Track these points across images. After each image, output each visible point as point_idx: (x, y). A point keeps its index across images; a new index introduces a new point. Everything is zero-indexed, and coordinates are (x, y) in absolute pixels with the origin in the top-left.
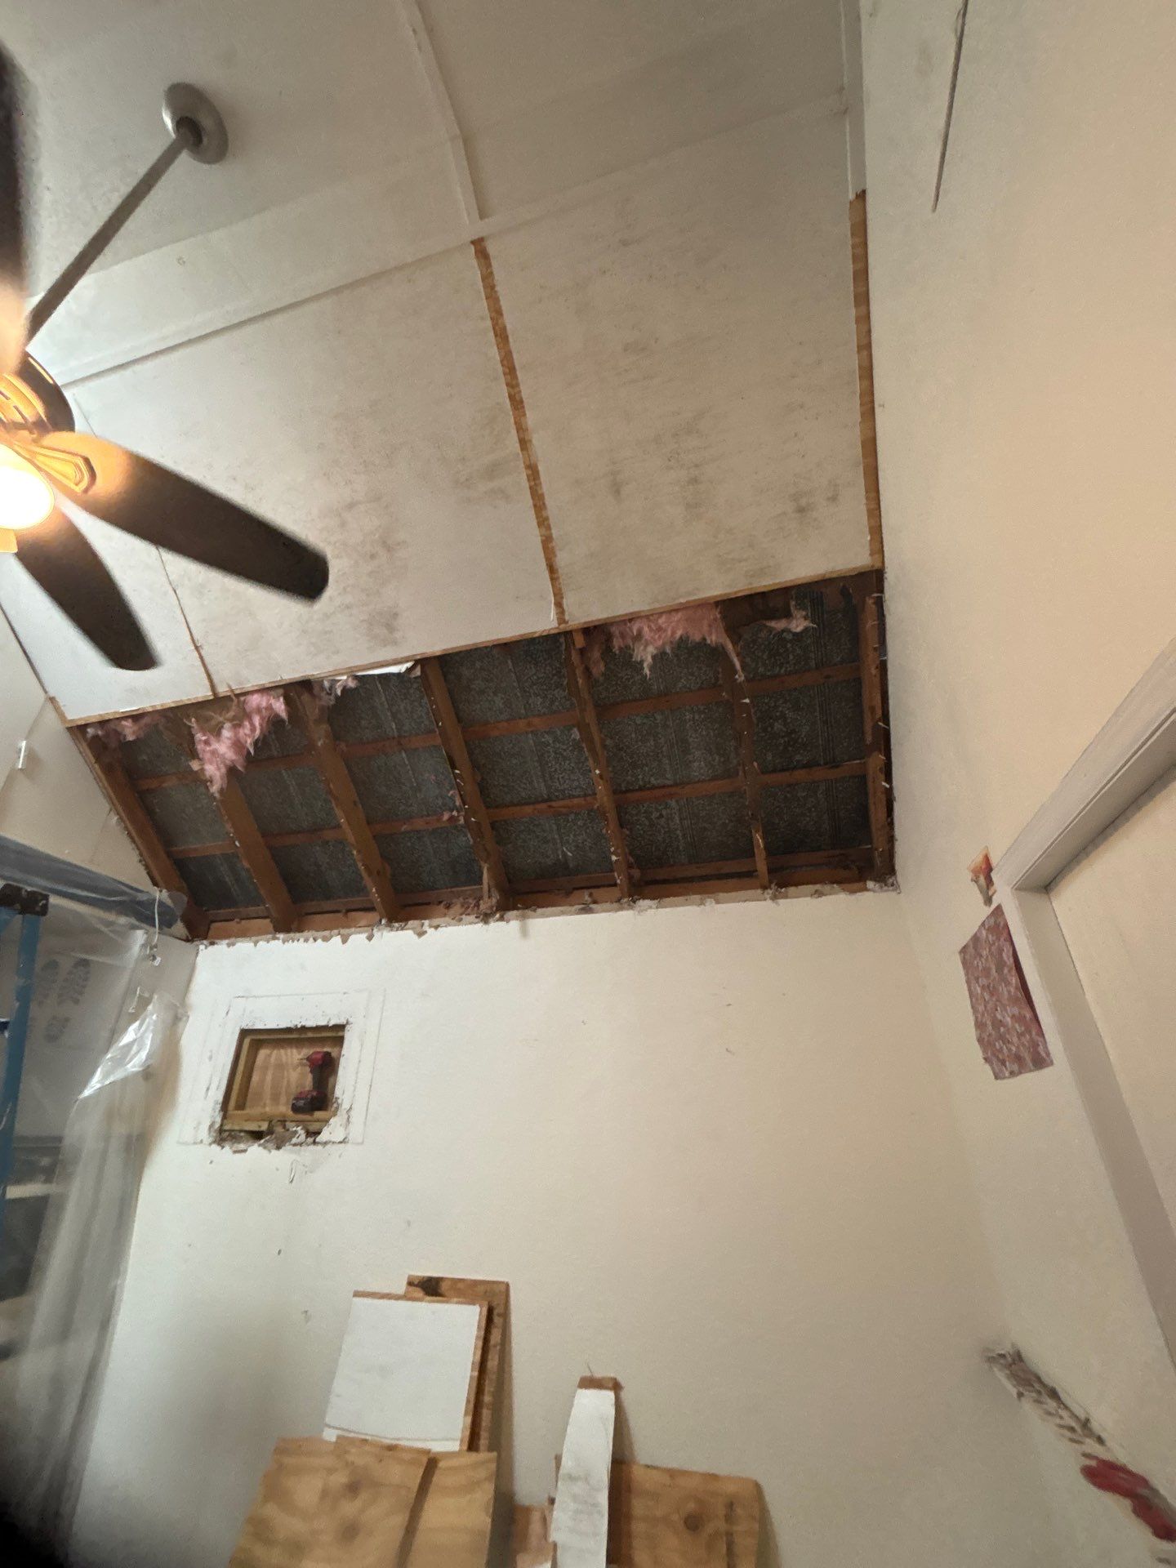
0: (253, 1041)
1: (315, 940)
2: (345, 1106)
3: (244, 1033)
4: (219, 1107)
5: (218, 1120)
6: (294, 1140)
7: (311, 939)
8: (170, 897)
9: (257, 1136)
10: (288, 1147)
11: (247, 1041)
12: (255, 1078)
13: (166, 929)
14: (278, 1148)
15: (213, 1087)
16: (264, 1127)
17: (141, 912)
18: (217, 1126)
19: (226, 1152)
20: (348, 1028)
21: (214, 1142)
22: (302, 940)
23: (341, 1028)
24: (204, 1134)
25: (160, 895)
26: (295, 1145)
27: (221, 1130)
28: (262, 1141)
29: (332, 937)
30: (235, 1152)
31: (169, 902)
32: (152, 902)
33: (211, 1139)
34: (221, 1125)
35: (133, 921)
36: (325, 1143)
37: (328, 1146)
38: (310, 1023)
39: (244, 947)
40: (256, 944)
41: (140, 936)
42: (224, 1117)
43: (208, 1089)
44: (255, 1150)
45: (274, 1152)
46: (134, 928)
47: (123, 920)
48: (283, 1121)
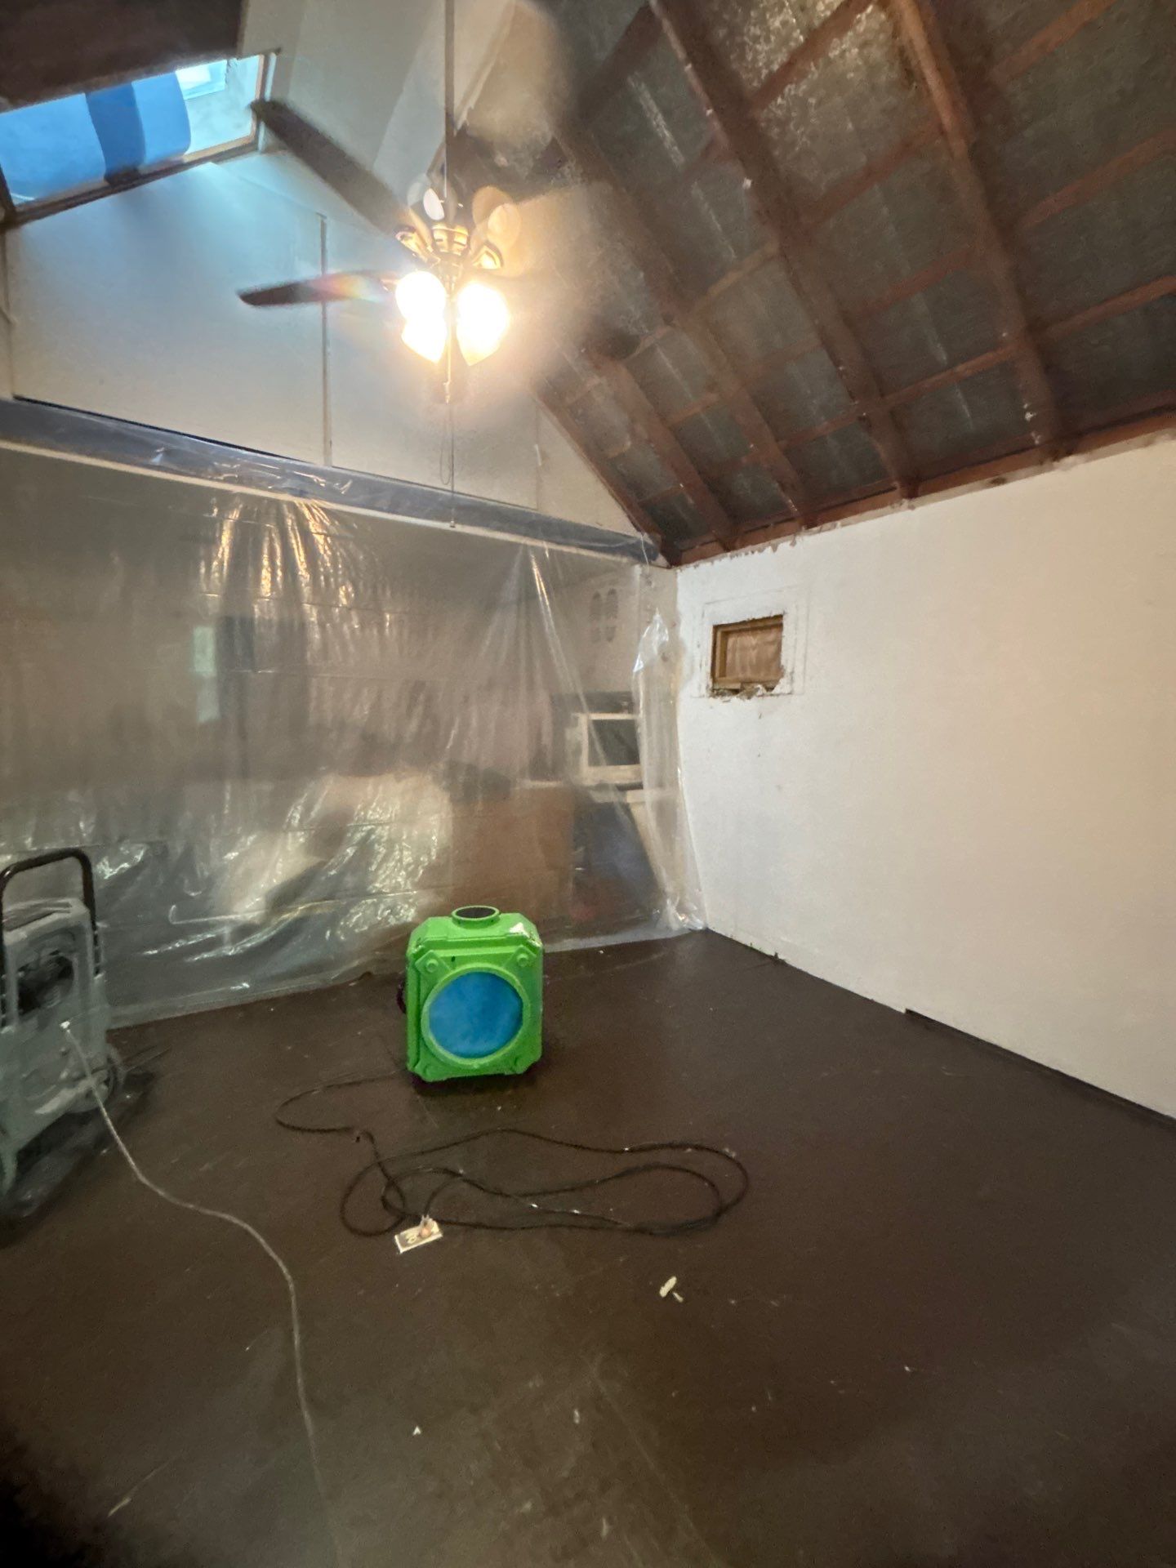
0: (723, 632)
1: (753, 552)
2: (789, 670)
3: (716, 628)
4: (709, 675)
5: (710, 683)
6: (759, 693)
7: (750, 553)
8: (651, 537)
9: (735, 692)
10: (754, 699)
11: (719, 634)
12: (729, 657)
13: (652, 562)
14: (749, 698)
15: (703, 663)
16: (737, 686)
17: (635, 552)
18: (711, 686)
19: (718, 701)
20: (784, 617)
21: (710, 696)
22: (743, 554)
23: (779, 617)
24: (704, 691)
25: (643, 537)
26: (759, 696)
27: (713, 690)
28: (739, 695)
29: (764, 549)
30: (724, 702)
31: (650, 542)
32: (639, 542)
33: (709, 694)
34: (713, 687)
35: (631, 559)
36: (778, 695)
37: (780, 697)
38: (758, 616)
39: (705, 567)
40: (712, 562)
41: (638, 569)
42: (714, 681)
43: (701, 666)
44: (735, 699)
45: (747, 701)
46: (633, 564)
47: (625, 560)
48: (750, 682)
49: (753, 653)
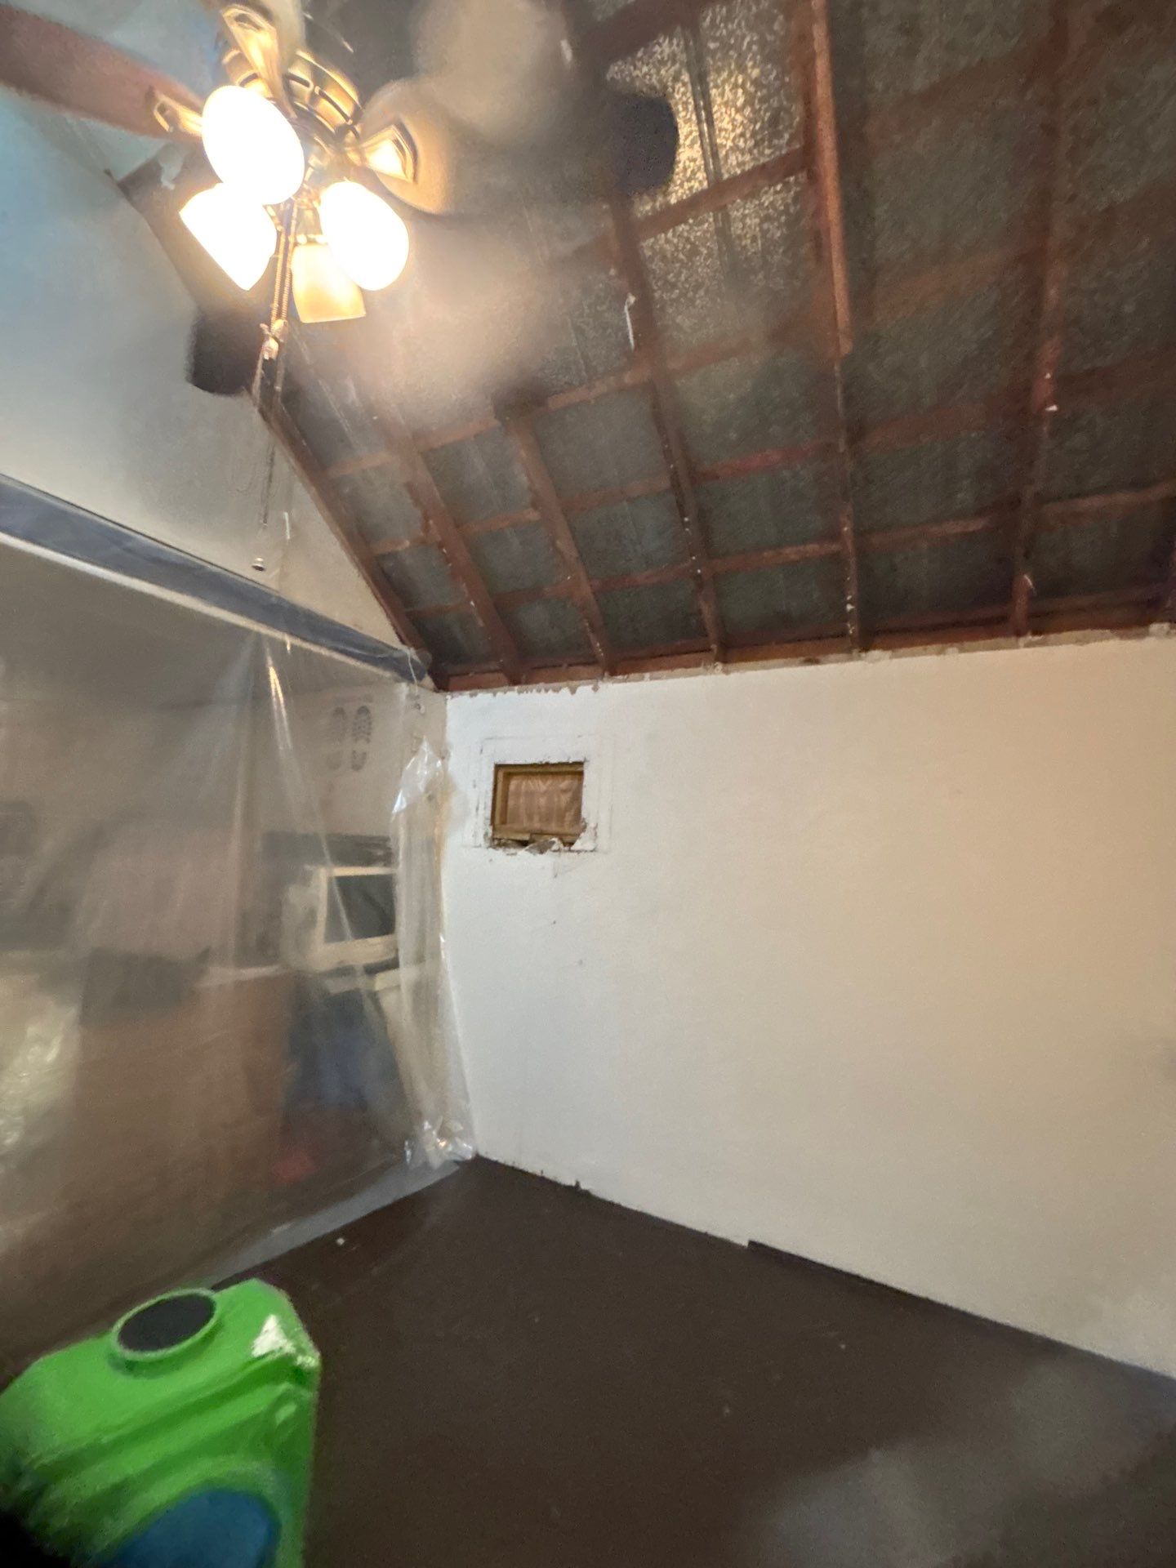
0: (505, 773)
1: (547, 691)
2: (591, 825)
3: (498, 767)
4: (489, 822)
5: (490, 831)
6: (555, 847)
7: (543, 688)
8: (417, 653)
9: (523, 844)
10: (548, 852)
11: (501, 775)
12: (511, 803)
13: (420, 682)
14: (542, 852)
15: (481, 807)
16: (526, 837)
17: (400, 668)
18: (490, 835)
19: (500, 854)
20: (585, 765)
21: (490, 847)
22: (534, 690)
23: (581, 764)
24: (481, 840)
25: (410, 652)
26: (555, 851)
27: (493, 839)
28: (527, 848)
29: (560, 688)
30: (508, 855)
31: (416, 658)
32: (405, 657)
33: (488, 844)
34: (493, 835)
35: (396, 675)
36: (578, 852)
37: (581, 854)
38: (553, 761)
39: (484, 698)
40: (495, 695)
41: (403, 688)
42: (494, 829)
43: (477, 809)
44: (523, 853)
45: (539, 856)
46: (397, 681)
47: (388, 674)
48: (541, 833)
49: (543, 801)
